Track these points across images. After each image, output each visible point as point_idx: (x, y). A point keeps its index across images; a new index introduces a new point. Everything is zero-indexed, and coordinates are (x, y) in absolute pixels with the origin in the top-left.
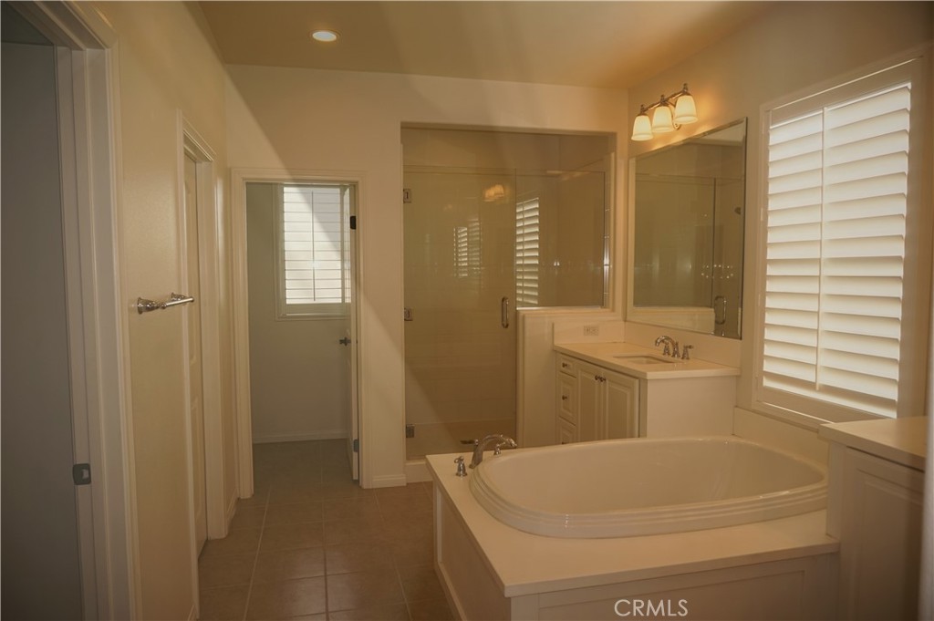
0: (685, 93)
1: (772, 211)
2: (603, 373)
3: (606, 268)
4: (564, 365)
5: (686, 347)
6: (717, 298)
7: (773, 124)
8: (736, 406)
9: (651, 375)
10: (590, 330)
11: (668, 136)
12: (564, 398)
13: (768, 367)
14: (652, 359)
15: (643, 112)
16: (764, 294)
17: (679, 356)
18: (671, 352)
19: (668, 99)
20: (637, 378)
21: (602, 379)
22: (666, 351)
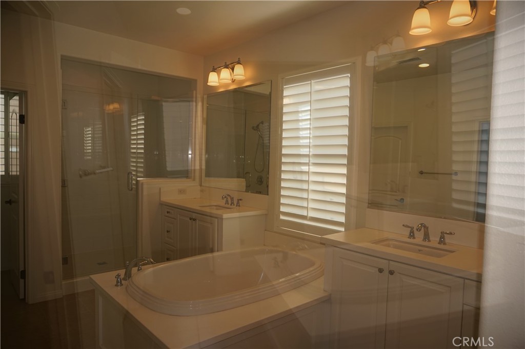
0: (239, 63)
1: (284, 129)
2: (194, 216)
3: (190, 156)
4: (168, 212)
5: (238, 200)
6: (246, 173)
7: (285, 86)
8: (266, 230)
9: (225, 216)
10: (181, 192)
11: (228, 85)
12: (168, 232)
13: (283, 209)
14: (219, 207)
15: (214, 70)
16: (281, 171)
17: (234, 205)
18: (230, 202)
19: (228, 65)
20: (216, 218)
21: (195, 220)
22: (227, 202)
